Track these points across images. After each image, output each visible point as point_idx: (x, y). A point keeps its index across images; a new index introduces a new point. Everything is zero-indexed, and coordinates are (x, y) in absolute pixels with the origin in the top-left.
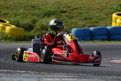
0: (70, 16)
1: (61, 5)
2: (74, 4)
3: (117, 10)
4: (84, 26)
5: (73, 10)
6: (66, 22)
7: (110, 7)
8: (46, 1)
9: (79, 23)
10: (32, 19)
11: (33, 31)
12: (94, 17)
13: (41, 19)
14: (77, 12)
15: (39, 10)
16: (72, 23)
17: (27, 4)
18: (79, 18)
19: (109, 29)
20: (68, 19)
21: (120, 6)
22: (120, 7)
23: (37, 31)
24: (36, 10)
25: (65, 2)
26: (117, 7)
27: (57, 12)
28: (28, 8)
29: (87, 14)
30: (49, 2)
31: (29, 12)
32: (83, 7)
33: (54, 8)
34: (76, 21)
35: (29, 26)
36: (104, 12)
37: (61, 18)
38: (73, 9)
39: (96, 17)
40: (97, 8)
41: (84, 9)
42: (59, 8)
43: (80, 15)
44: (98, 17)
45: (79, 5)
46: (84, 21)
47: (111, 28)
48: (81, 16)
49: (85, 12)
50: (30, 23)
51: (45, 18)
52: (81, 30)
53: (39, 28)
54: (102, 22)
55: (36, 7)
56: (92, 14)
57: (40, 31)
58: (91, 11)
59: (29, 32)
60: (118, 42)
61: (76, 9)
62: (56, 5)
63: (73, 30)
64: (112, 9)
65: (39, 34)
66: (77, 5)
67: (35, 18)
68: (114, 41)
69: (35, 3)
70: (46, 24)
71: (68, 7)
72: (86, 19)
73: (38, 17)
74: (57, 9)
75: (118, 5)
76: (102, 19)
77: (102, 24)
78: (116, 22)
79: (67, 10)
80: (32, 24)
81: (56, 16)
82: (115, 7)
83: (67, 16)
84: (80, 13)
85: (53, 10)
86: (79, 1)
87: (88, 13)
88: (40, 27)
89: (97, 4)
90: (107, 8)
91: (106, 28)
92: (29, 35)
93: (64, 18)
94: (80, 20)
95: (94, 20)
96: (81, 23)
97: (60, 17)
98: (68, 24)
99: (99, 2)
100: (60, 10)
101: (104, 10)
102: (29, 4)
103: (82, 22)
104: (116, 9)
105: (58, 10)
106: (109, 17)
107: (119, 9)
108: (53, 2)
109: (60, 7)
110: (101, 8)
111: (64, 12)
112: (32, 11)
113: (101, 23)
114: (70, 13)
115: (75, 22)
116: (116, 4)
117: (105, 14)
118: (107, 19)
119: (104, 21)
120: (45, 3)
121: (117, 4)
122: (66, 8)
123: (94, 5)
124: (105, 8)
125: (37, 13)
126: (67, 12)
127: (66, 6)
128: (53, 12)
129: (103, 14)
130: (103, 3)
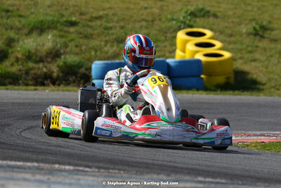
0: (85, 32)
1: (66, 9)
2: (92, 8)
3: (185, 23)
4: (116, 55)
5: (90, 21)
6: (77, 46)
7: (169, 16)
9: (106, 49)
10: (5, 37)
11: (7, 63)
13: (24, 36)
14: (100, 26)
15: (18, 19)
16: (90, 48)
18: (104, 39)
19: (171, 64)
20: (81, 40)
21: (189, 15)
22: (189, 18)
23: (15, 64)
24: (13, 19)
25: (73, 2)
26: (184, 17)
27: (59, 25)
29: (122, 31)
30: (39, 1)
32: (113, 15)
33: (51, 15)
34: (98, 43)
36: (157, 28)
37: (67, 37)
38: (92, 17)
40: (143, 17)
41: (115, 19)
42: (63, 16)
43: (106, 31)
45: (104, 10)
46: (115, 44)
47: (176, 62)
48: (108, 34)
49: (117, 25)
50: (2, 46)
51: (35, 34)
53: (19, 56)
55: (12, 11)
57: (22, 64)
58: (128, 24)
61: (97, 18)
63: (96, 64)
64: (174, 22)
65: (20, 70)
66: (99, 10)
67: (12, 34)
69: (9, 2)
70: (36, 50)
71: (81, 14)
72: (119, 41)
73: (18, 34)
74: (58, 18)
75: (186, 12)
78: (184, 51)
79: (78, 20)
80: (6, 48)
81: (55, 32)
82: (181, 18)
84: (106, 28)
85: (50, 18)
86: (103, 2)
87: (122, 27)
88: (23, 55)
89: (141, 9)
90: (163, 19)
91: (164, 62)
92: (0, 71)
93: (73, 36)
96: (111, 50)
98: (81, 50)
99: (146, 5)
100: (65, 19)
101: (156, 23)
103: (112, 46)
104: (182, 22)
105: (61, 20)
106: (168, 38)
107: (188, 22)
108: (48, 2)
109: (64, 13)
110: (150, 19)
111: (73, 24)
112: (5, 21)
114: (84, 26)
115: (97, 46)
116: (182, 9)
117: (160, 31)
118: (164, 41)
119: (157, 47)
120: (33, 2)
121: (182, 12)
122: (75, 16)
123: (136, 11)
124: (158, 18)
125: (15, 24)
126: (80, 25)
127: (77, 12)
128: (50, 23)
129: (154, 32)
130: (155, 7)
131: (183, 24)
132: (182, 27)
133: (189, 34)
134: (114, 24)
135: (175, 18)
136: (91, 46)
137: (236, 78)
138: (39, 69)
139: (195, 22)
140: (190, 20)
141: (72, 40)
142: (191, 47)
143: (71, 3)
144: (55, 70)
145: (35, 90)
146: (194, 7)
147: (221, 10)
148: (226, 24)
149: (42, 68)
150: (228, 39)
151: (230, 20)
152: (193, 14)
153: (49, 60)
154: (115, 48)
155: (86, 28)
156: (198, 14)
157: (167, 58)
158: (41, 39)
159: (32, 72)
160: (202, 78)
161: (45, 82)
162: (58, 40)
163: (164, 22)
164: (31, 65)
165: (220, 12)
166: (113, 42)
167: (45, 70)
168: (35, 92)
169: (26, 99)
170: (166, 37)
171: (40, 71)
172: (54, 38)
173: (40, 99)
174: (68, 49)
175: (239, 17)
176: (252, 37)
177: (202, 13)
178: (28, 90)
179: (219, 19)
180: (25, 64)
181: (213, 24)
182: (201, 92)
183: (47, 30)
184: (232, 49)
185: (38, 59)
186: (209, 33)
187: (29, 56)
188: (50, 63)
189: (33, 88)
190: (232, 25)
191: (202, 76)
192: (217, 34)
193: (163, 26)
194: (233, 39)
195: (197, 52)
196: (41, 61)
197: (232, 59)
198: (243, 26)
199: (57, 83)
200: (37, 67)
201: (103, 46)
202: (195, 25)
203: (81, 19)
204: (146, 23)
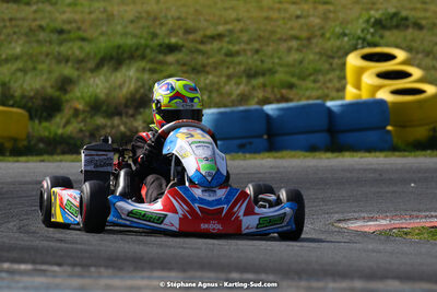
0: (193, 63)
1: (162, 24)
2: (207, 20)
3: (364, 40)
4: (243, 99)
5: (202, 43)
7: (338, 30)
8: (105, 11)
9: (227, 88)
10: (55, 75)
11: (59, 119)
12: (281, 65)
13: (89, 74)
14: (219, 50)
15: (79, 43)
17: (38, 23)
18: (225, 72)
19: (335, 109)
21: (373, 26)
22: (372, 30)
23: (73, 120)
24: (70, 44)
25: (174, 12)
26: (363, 30)
27: (148, 51)
28: (42, 36)
29: (256, 57)
30: (115, 13)
31: (45, 49)
32: (242, 31)
33: (135, 36)
34: (216, 80)
35: (44, 99)
36: (317, 50)
37: (161, 71)
38: (205, 36)
39: (288, 65)
40: (292, 32)
41: (245, 37)
42: (155, 36)
43: (228, 59)
44: (293, 66)
45: (226, 23)
46: (244, 80)
47: (342, 106)
48: (232, 63)
49: (248, 47)
50: (50, 91)
51: (105, 69)
52: (232, 112)
53: (80, 107)
54: (309, 84)
55: (69, 32)
56: (272, 56)
57: (84, 120)
58: (268, 45)
59: (45, 124)
60: (367, 154)
61: (213, 38)
62: (142, 23)
64: (346, 39)
65: (81, 131)
66: (218, 24)
67: (68, 71)
68: (355, 154)
69: (65, 17)
70: (107, 95)
71: (187, 32)
72: (251, 75)
73: (78, 69)
74: (146, 39)
75: (368, 21)
76: (310, 75)
77: (308, 93)
78: (358, 86)
79: (181, 42)
80: (57, 94)
81: (143, 64)
82: (359, 32)
83: (184, 65)
84: (230, 54)
85: (134, 41)
86: (226, 9)
87: (257, 51)
88: (86, 104)
89: (290, 19)
90: (328, 35)
91: (323, 105)
92: (47, 134)
93: (171, 69)
95: (281, 76)
96: (235, 89)
97: (158, 67)
99: (299, 13)
100: (157, 41)
101: (314, 41)
102: (43, 23)
103: (238, 84)
104: (359, 38)
105: (151, 43)
106: (334, 66)
107: (369, 37)
108: (130, 16)
109: (158, 31)
110: (304, 35)
111: (172, 49)
112: (56, 49)
113: (307, 89)
114: (191, 52)
115: (212, 84)
116: (358, 18)
117: (320, 54)
118: (328, 72)
119: (315, 81)
120: (104, 16)
121: (361, 21)
122: (177, 36)
123: (281, 22)
125: (73, 53)
126: (184, 50)
127: (180, 28)
128: (134, 48)
129: (311, 57)
130: (314, 15)
131: (360, 42)
132: (359, 46)
133: (367, 57)
134: (243, 46)
135: (347, 31)
136: (203, 84)
138: (113, 127)
139: (382, 37)
140: (373, 35)
142: (369, 79)
144: (141, 129)
146: (380, 12)
147: (428, 14)
149: (118, 126)
152: (379, 24)
153: (131, 112)
154: (242, 87)
155: (195, 55)
156: (388, 23)
157: (326, 97)
158: (119, 77)
160: (389, 131)
163: (329, 39)
164: (100, 120)
165: (425, 18)
166: (240, 77)
167: (122, 128)
171: (114, 131)
172: (138, 75)
177: (394, 22)
179: (425, 31)
180: (88, 120)
181: (413, 40)
182: (378, 154)
183: (127, 62)
185: (112, 110)
186: (401, 55)
187: (96, 107)
188: (133, 116)
191: (389, 128)
192: (420, 56)
193: (328, 45)
195: (380, 87)
196: (115, 111)
200: (109, 123)
201: (222, 84)
202: (382, 42)
203: (187, 40)
204: (299, 42)
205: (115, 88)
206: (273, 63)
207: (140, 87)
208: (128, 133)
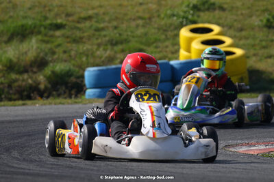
0: (74, 36)
1: (50, 10)
2: (80, 7)
3: (187, 18)
4: (111, 60)
5: (78, 22)
6: (65, 52)
7: (169, 12)
9: (98, 53)
12: (133, 37)
13: (3, 45)
14: (91, 27)
16: (81, 53)
18: (96, 42)
19: (176, 66)
20: (69, 45)
21: (192, 9)
22: (192, 12)
25: (56, 2)
26: (185, 12)
27: (42, 29)
29: (115, 31)
30: (18, 3)
32: (104, 14)
33: (34, 19)
34: (89, 47)
36: (156, 26)
37: (52, 42)
38: (80, 18)
39: (137, 37)
40: (140, 14)
41: (107, 18)
42: (46, 18)
43: (97, 33)
44: (140, 37)
45: (93, 8)
46: (109, 47)
47: (181, 64)
48: (100, 35)
49: (110, 25)
51: (15, 41)
54: (152, 49)
56: (126, 31)
57: (4, 76)
58: (123, 23)
61: (85, 19)
62: (37, 10)
63: (89, 71)
64: (175, 18)
66: (88, 10)
70: (18, 58)
71: (68, 15)
72: (113, 43)
74: (40, 21)
75: (188, 6)
76: (153, 43)
78: (188, 50)
79: (64, 23)
81: (40, 37)
82: (182, 14)
84: (98, 30)
85: (30, 22)
87: (116, 28)
89: (136, 5)
90: (162, 16)
91: (167, 64)
93: (59, 41)
94: (99, 45)
95: (133, 44)
96: (103, 53)
98: (70, 56)
99: (141, 1)
100: (48, 22)
101: (153, 20)
103: (105, 50)
104: (183, 17)
105: (44, 23)
106: (168, 36)
107: (190, 17)
108: (28, 5)
109: (48, 15)
110: (147, 16)
111: (59, 27)
114: (72, 29)
115: (88, 50)
116: (182, 4)
117: (159, 29)
118: (165, 40)
119: (156, 47)
121: (184, 5)
122: (61, 18)
123: (130, 8)
124: (155, 15)
126: (67, 27)
127: (63, 13)
128: (33, 26)
129: (153, 31)
130: (151, 3)
131: (185, 19)
132: (184, 23)
133: (194, 31)
134: (106, 24)
135: (175, 13)
136: (81, 51)
137: (250, 78)
138: (23, 80)
139: (199, 16)
140: (192, 15)
141: (59, 45)
142: (196, 45)
143: (55, 4)
144: (42, 81)
145: (24, 104)
148: (235, 18)
149: (27, 79)
150: (238, 34)
151: (239, 12)
152: (196, 8)
153: (35, 70)
154: (108, 52)
155: (75, 31)
156: (202, 8)
157: (170, 59)
158: (25, 46)
159: (16, 84)
161: (32, 95)
162: (44, 46)
164: (14, 76)
166: (106, 45)
167: (30, 81)
168: (24, 107)
169: (16, 116)
170: (166, 36)
171: (24, 83)
172: (38, 45)
173: (32, 115)
174: (56, 56)
175: (249, 8)
176: (265, 29)
177: (206, 6)
178: (15, 106)
179: (227, 12)
180: (6, 76)
181: (220, 18)
183: (30, 36)
184: (244, 45)
185: (22, 69)
186: (216, 29)
187: (11, 67)
188: (35, 73)
189: (21, 102)
190: (241, 17)
192: (225, 29)
193: (163, 23)
194: (244, 33)
196: (26, 71)
197: (245, 57)
198: (254, 18)
199: (46, 95)
200: (21, 78)
201: (94, 50)
202: (199, 20)
203: (68, 20)
204: (144, 21)
205: (23, 54)
206: (127, 35)
207: (40, 53)
208: (34, 85)
